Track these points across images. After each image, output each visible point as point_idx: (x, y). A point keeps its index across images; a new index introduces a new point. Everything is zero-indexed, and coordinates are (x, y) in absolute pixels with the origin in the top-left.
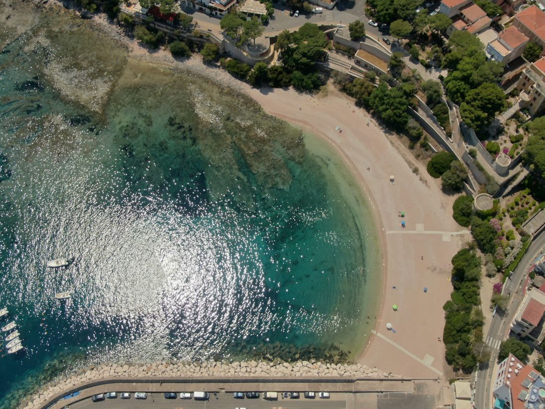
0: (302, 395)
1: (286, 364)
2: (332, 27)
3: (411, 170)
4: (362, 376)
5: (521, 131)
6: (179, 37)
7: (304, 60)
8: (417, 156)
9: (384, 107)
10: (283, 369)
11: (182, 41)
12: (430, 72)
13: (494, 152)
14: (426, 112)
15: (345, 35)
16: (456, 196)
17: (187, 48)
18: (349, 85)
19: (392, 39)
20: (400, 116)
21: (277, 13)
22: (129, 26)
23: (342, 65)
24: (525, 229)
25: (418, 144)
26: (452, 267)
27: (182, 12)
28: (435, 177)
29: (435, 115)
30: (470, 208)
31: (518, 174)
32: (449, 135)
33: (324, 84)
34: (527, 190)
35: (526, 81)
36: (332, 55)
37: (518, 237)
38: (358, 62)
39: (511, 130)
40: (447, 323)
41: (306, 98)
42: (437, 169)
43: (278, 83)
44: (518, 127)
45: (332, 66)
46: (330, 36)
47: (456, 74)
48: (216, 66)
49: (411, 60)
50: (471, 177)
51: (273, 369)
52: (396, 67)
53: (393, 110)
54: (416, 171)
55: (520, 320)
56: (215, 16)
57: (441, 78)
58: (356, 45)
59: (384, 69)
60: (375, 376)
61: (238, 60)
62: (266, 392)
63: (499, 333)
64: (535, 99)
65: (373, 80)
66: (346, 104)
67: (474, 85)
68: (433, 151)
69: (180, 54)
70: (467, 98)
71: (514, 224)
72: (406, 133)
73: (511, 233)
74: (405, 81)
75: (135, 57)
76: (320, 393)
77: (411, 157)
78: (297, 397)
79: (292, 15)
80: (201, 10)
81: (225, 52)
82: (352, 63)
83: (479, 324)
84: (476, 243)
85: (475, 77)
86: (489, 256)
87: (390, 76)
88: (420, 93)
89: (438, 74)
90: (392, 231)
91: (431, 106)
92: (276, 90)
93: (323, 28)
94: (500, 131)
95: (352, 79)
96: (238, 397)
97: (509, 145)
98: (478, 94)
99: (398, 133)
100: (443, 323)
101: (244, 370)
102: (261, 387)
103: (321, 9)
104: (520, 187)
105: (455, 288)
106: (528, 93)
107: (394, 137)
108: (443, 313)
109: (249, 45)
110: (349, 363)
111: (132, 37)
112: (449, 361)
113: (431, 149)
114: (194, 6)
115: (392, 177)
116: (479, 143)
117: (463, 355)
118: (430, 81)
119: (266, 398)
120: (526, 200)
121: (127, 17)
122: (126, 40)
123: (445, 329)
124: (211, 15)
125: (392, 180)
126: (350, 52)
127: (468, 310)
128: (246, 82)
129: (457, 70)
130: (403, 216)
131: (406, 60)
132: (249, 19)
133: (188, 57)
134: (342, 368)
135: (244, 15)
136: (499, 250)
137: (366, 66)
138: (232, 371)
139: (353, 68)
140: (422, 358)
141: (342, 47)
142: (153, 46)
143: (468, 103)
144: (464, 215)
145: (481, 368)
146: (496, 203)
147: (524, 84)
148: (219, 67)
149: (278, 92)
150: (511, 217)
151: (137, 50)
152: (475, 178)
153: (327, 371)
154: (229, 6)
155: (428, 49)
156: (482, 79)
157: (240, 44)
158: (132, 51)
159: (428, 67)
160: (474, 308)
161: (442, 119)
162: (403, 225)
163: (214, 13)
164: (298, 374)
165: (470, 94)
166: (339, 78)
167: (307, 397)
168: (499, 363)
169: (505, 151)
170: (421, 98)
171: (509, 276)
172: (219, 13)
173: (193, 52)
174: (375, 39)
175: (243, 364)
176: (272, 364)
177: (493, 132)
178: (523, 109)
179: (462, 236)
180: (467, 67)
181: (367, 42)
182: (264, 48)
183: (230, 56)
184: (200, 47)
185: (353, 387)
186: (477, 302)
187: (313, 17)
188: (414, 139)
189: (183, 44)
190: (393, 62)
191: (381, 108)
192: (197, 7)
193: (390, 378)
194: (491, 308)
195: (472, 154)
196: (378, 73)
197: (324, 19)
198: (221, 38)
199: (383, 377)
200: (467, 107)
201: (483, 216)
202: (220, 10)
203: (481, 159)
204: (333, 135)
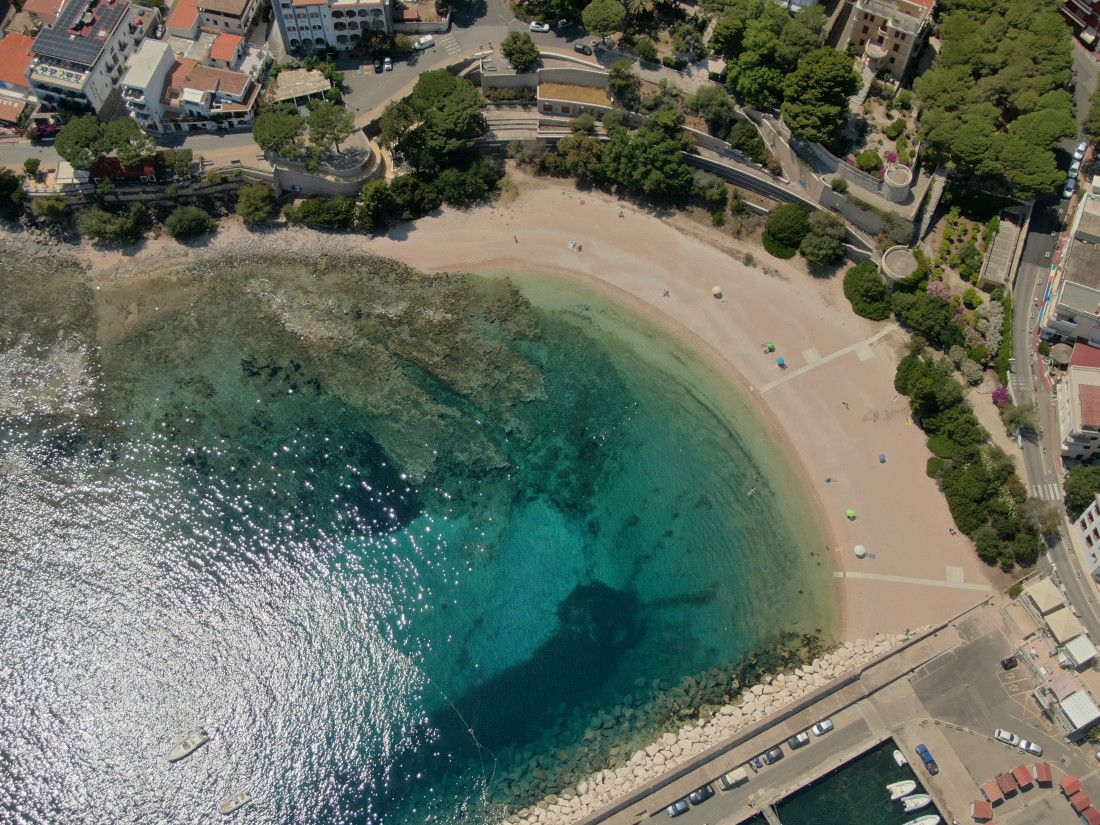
0: (785, 747)
1: (726, 709)
2: (467, 63)
3: (740, 264)
4: (867, 661)
5: (895, 113)
6: (175, 199)
7: (454, 144)
8: (737, 234)
9: (642, 169)
10: (725, 723)
11: (186, 204)
12: (689, 74)
13: (874, 169)
14: (715, 148)
15: (503, 68)
16: (841, 275)
17: (203, 214)
18: (551, 158)
19: (591, 41)
20: (675, 175)
21: (350, 77)
22: (61, 220)
23: (520, 125)
24: (990, 277)
25: (728, 212)
26: (905, 400)
27: (160, 148)
28: (786, 256)
29: (737, 146)
30: (877, 281)
31: (930, 189)
32: (777, 173)
33: (501, 174)
34: (955, 210)
35: (867, 23)
36: (491, 114)
37: (985, 297)
38: (548, 109)
39: (878, 116)
40: (950, 496)
41: (480, 213)
42: (784, 239)
43: (422, 208)
44: (889, 107)
45: (501, 136)
46: (475, 79)
47: (744, 57)
48: (280, 226)
49: (644, 66)
50: (852, 230)
51: (709, 730)
52: (624, 90)
53: (660, 169)
54: (749, 260)
55: (1080, 431)
56: (231, 130)
57: (713, 77)
58: (530, 78)
59: (603, 101)
60: (886, 648)
61: (319, 195)
62: (723, 776)
63: (1046, 472)
64: (896, 48)
65: (591, 131)
66: (560, 194)
67: (788, 66)
68: (761, 213)
69: (193, 233)
70: (788, 92)
71: (964, 277)
72: (700, 200)
73: (969, 293)
74: (651, 109)
75: (104, 276)
76: (815, 728)
77: (729, 241)
78: (780, 756)
79: (379, 70)
80: (195, 130)
81: (285, 192)
82: (535, 115)
83: (1007, 472)
84: (922, 340)
85: (785, 50)
86: (957, 352)
87: (620, 111)
88: (689, 119)
89: (704, 73)
90: (768, 385)
91: (722, 133)
92: (419, 223)
93: (454, 70)
94: (863, 128)
95: (552, 144)
96: (678, 813)
97: (890, 146)
98: (807, 77)
99: (681, 207)
100: (941, 502)
101: (659, 759)
102: (709, 771)
103: (429, 38)
104: (942, 209)
105: (928, 431)
106: (880, 41)
107: (679, 218)
108: (932, 485)
109: (331, 158)
110: (831, 649)
111: (74, 239)
112: (988, 558)
113: (755, 211)
114: (178, 127)
115: (716, 290)
116: (841, 164)
117: (1009, 537)
118: (702, 90)
119: (729, 787)
120: (960, 228)
121: (51, 202)
122: (65, 251)
123: (953, 510)
124: (221, 132)
125: (718, 296)
126: (524, 97)
127: (973, 457)
128: (355, 231)
129: (744, 49)
130: (772, 350)
131: (636, 69)
132: (304, 111)
133: (213, 231)
134: (824, 664)
135: (291, 106)
136: (969, 332)
137: (565, 110)
138: (640, 771)
139: (542, 124)
140: (943, 578)
141: (504, 93)
142: (130, 239)
143: (793, 100)
144: (874, 299)
145: (1051, 545)
146: (918, 255)
147: (865, 30)
148: (285, 225)
149: (424, 224)
150: (953, 267)
151: (101, 264)
152: (859, 228)
153: (802, 683)
154: (252, 101)
155: (664, 35)
156: (796, 49)
157: (313, 163)
158: (90, 267)
159: (679, 66)
160: (983, 448)
161: (752, 150)
162: (782, 366)
163: (225, 124)
164: (758, 716)
165: (789, 83)
166: (527, 152)
167: (797, 746)
168: (1073, 521)
169: (891, 158)
170: (696, 127)
171: (1008, 367)
172: (235, 121)
173: (218, 216)
174: (559, 55)
175: (652, 749)
176: (701, 722)
177: (850, 133)
178: (880, 75)
179: (888, 337)
180: (763, 36)
181: (548, 66)
182: (364, 153)
183: (298, 195)
184: (230, 202)
185: (861, 687)
186: (984, 438)
187: (421, 58)
188: (715, 206)
189: (193, 211)
190: (619, 82)
191: (636, 175)
192: (185, 126)
193: (912, 639)
194: (1010, 435)
195: (839, 187)
196: (600, 115)
197: (444, 54)
198: (267, 168)
199: (901, 645)
200: (796, 108)
201: (909, 286)
202: (239, 115)
203: (855, 190)
204: (569, 261)
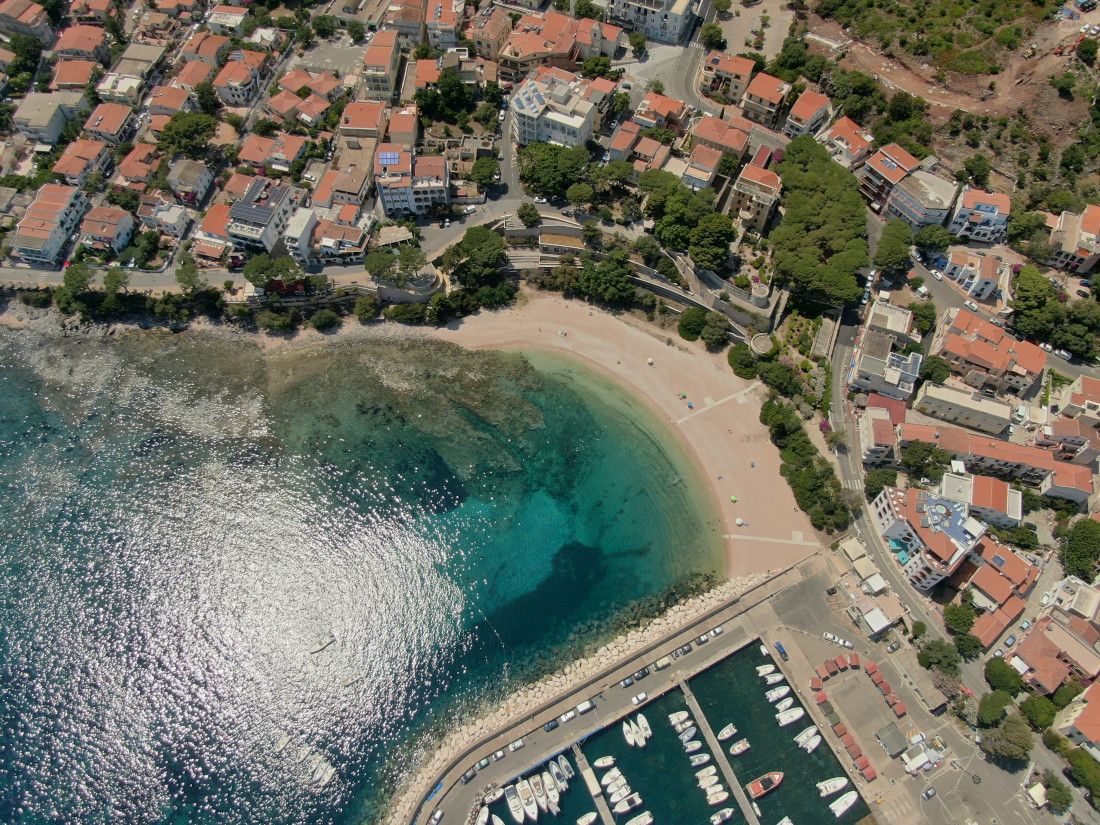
0: (693, 644)
1: (657, 621)
2: (496, 222)
3: (664, 344)
4: (744, 590)
5: (758, 253)
6: (317, 305)
7: (488, 271)
8: (663, 326)
9: (603, 286)
10: (656, 629)
11: (323, 308)
12: (633, 229)
13: (745, 286)
14: (648, 274)
15: (518, 225)
16: (726, 351)
17: (333, 314)
18: (548, 279)
19: (572, 209)
20: (624, 290)
21: (424, 231)
22: (246, 318)
23: (528, 260)
24: (817, 353)
25: (657, 312)
26: (766, 428)
27: (307, 274)
28: (693, 340)
29: (662, 272)
30: (748, 355)
31: (780, 299)
32: (686, 288)
33: (517, 289)
34: (795, 312)
35: (740, 198)
36: (510, 253)
37: (814, 365)
38: (545, 250)
39: (748, 254)
40: (794, 488)
41: (504, 314)
42: (692, 328)
43: (467, 310)
44: (755, 249)
45: (517, 266)
46: (501, 231)
47: (666, 219)
48: (380, 321)
49: (604, 224)
50: (733, 324)
51: (646, 633)
52: (592, 238)
53: (615, 286)
54: (670, 342)
55: (873, 447)
56: (352, 263)
57: (647, 230)
58: (534, 231)
59: (580, 245)
60: (755, 582)
61: (405, 303)
62: (655, 663)
63: (853, 472)
64: (758, 213)
65: (572, 262)
66: (554, 301)
67: (693, 224)
68: (677, 313)
69: (328, 326)
70: (692, 240)
71: (802, 353)
72: (638, 305)
73: (805, 363)
74: (609, 250)
75: (273, 352)
76: (712, 632)
77: (657, 330)
78: (690, 650)
79: (442, 227)
80: (329, 263)
81: (383, 301)
82: (538, 253)
83: (829, 472)
84: (776, 391)
85: (690, 214)
86: (797, 398)
87: (590, 251)
88: (632, 256)
89: (641, 228)
90: (682, 419)
91: (652, 264)
92: (466, 319)
93: (488, 226)
94: (738, 262)
95: (548, 271)
96: (627, 686)
97: (755, 273)
98: (704, 231)
99: (628, 309)
100: (788, 492)
101: (615, 652)
102: (646, 660)
103: (473, 207)
104: (787, 311)
105: (780, 447)
106: (748, 209)
107: (626, 316)
108: (783, 481)
109: (412, 280)
110: (721, 584)
111: (254, 330)
112: (819, 527)
113: (673, 311)
114: (319, 261)
115: (650, 360)
116: (726, 284)
117: (831, 513)
118: (640, 238)
119: (659, 669)
120: (798, 323)
121: (241, 307)
122: (248, 337)
123: (796, 496)
124: (345, 264)
125: (651, 364)
126: (531, 242)
127: (808, 463)
128: (426, 324)
129: (665, 214)
130: (684, 397)
131: (600, 225)
132: (396, 252)
133: (340, 325)
134: (717, 592)
135: (388, 248)
136: (804, 385)
137: (556, 250)
138: (603, 659)
139: (542, 259)
140: (790, 538)
141: (519, 240)
142: (289, 330)
143: (696, 245)
144: (746, 366)
145: (857, 518)
146: (773, 339)
147: (739, 202)
148: (383, 321)
149: (469, 320)
150: (794, 346)
151: (270, 345)
152: (737, 323)
153: (703, 604)
154: (364, 246)
155: (616, 205)
156: (697, 214)
157: (401, 283)
158: (264, 347)
159: (626, 224)
160: (814, 458)
161: (672, 275)
162: (690, 407)
163: (348, 260)
164: (677, 625)
165: (693, 235)
166: (533, 276)
167: (700, 643)
168: (870, 503)
169: (756, 280)
170: (636, 260)
171: (829, 408)
172: (354, 258)
173: (342, 316)
174: (552, 217)
175: (610, 646)
176: (641, 629)
177: (731, 265)
178: (749, 229)
179: (755, 390)
180: (678, 206)
181: (546, 223)
182: (432, 277)
183: (392, 303)
184: (350, 307)
185: (741, 607)
186: (814, 451)
187: (468, 219)
188: (649, 309)
189: (327, 312)
190: (589, 233)
191: (600, 290)
192: (323, 261)
193: (772, 576)
194: (830, 449)
195: (724, 297)
196: (577, 253)
197: (482, 217)
198: (373, 286)
199: (764, 580)
200: (697, 249)
201: (768, 358)
202: (356, 254)
203: (734, 299)
204: (558, 342)
